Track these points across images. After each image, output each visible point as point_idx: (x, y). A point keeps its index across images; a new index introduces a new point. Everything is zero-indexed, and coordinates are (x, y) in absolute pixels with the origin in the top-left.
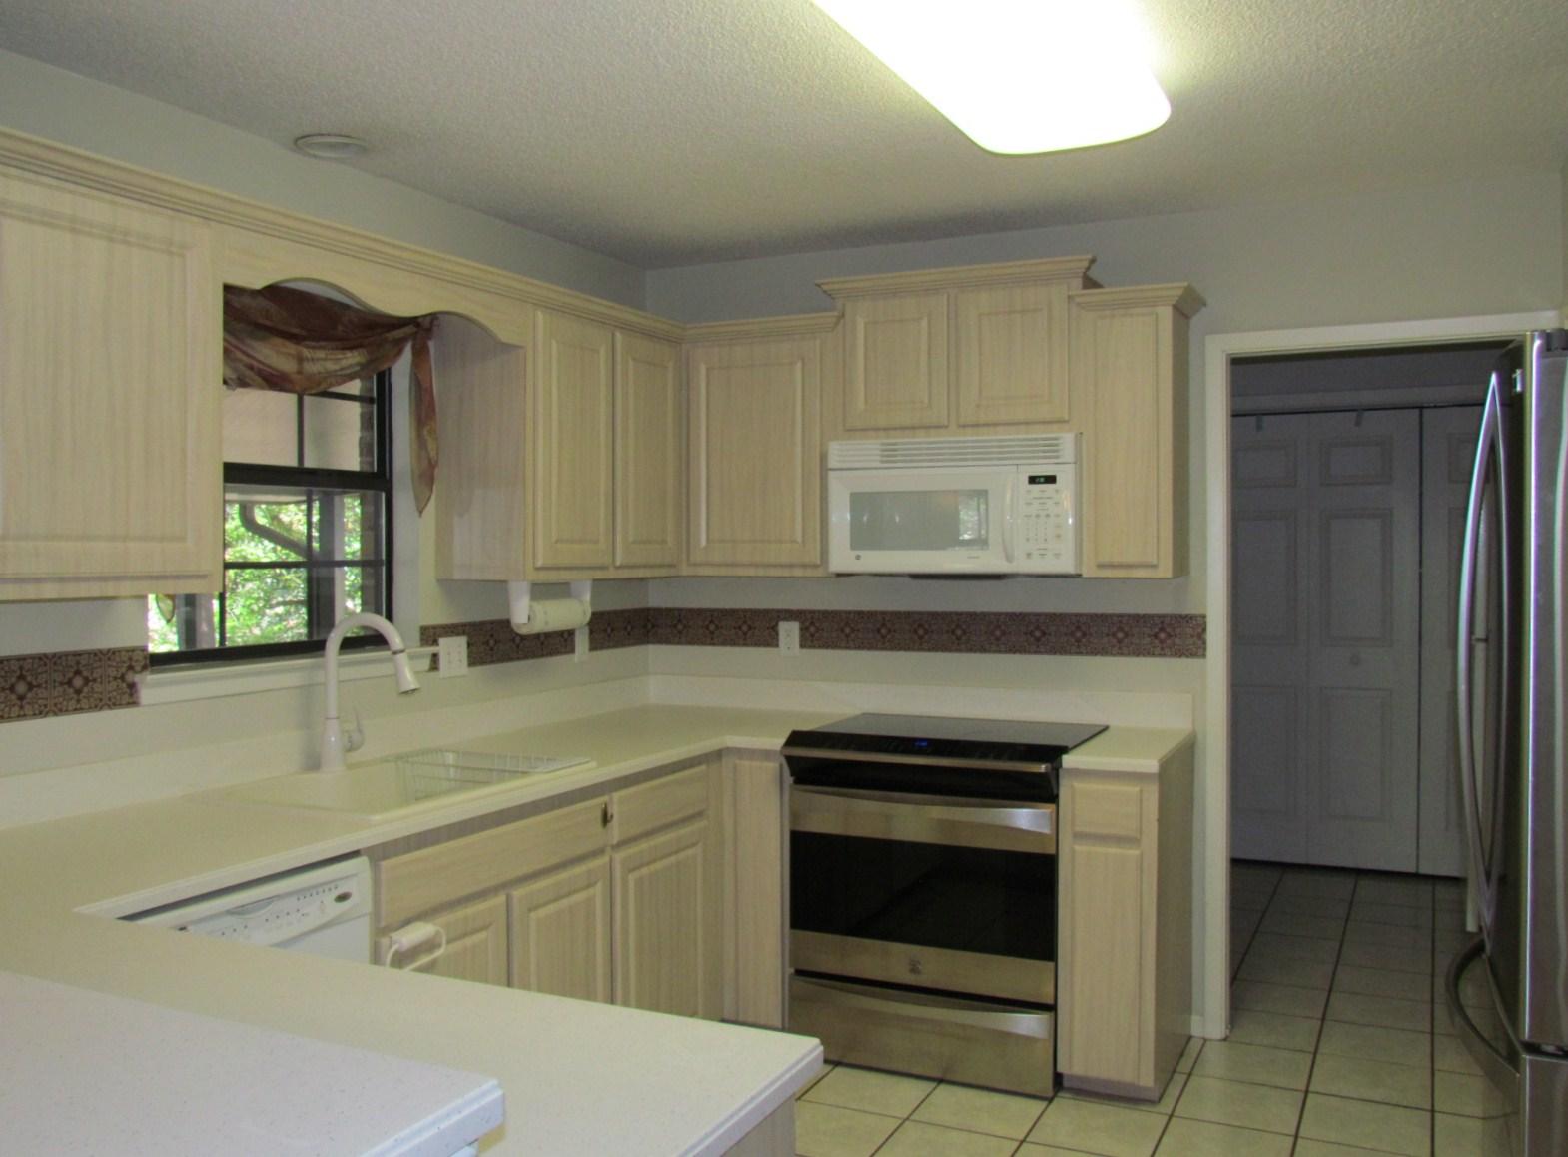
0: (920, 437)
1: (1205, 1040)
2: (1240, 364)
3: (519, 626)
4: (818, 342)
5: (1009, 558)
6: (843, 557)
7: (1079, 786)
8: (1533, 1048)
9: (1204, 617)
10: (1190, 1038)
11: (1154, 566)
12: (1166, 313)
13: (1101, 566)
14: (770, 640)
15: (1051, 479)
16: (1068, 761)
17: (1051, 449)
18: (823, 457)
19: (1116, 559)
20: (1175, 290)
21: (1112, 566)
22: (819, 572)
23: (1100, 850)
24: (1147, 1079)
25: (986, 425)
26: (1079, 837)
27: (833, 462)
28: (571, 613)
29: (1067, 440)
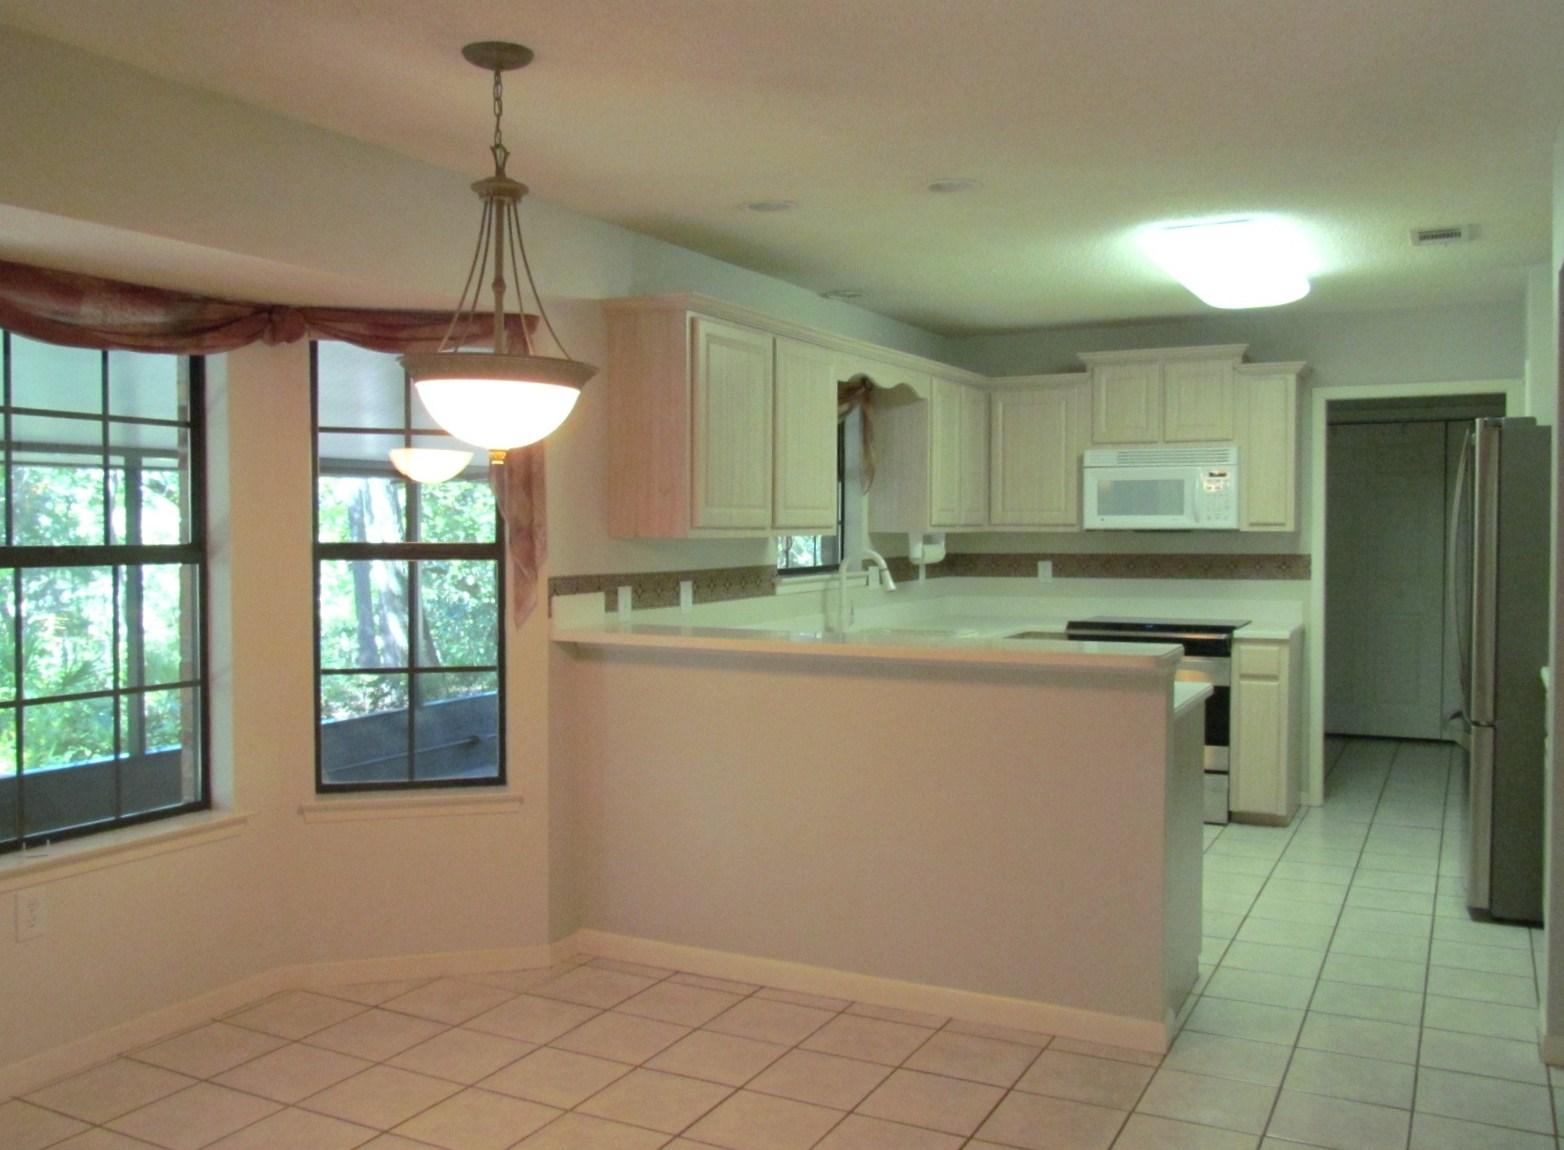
0: (1142, 448)
1: (1309, 807)
2: (1333, 406)
3: (917, 559)
4: (1076, 390)
5: (1197, 519)
6: (1094, 520)
7: (1244, 647)
8: (1476, 724)
9: (1309, 556)
10: (1300, 806)
11: (1282, 525)
12: (1292, 379)
13: (1252, 525)
14: (1032, 572)
15: (1222, 475)
16: (1237, 634)
17: (1223, 458)
18: (1081, 460)
19: (1262, 520)
20: (1298, 365)
21: (1258, 524)
22: (1075, 529)
23: (1255, 683)
24: (1282, 811)
25: (1183, 442)
26: (1243, 676)
27: (1087, 462)
28: (936, 553)
29: (1233, 453)
